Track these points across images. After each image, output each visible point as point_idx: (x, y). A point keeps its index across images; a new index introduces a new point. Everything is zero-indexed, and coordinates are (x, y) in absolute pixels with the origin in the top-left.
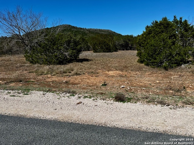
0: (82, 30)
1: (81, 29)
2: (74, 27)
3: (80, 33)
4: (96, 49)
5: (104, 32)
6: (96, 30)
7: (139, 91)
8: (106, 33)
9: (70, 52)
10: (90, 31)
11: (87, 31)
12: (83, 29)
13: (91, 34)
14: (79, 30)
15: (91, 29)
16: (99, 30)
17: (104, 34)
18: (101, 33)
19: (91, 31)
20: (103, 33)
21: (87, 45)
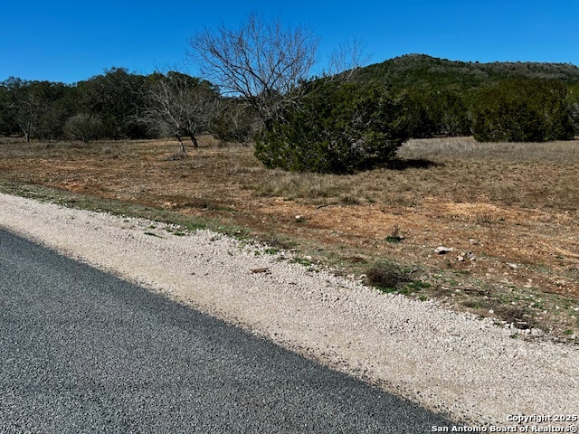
0: (465, 70)
1: (462, 64)
2: (438, 62)
3: (458, 78)
4: (485, 130)
5: (546, 71)
6: (513, 67)
7: (490, 270)
8: (553, 76)
9: (367, 137)
10: (491, 71)
11: (480, 72)
12: (469, 65)
13: (495, 80)
14: (454, 69)
15: (496, 64)
16: (528, 65)
17: (543, 79)
18: (532, 75)
19: (495, 70)
20: (541, 75)
21: (462, 117)
